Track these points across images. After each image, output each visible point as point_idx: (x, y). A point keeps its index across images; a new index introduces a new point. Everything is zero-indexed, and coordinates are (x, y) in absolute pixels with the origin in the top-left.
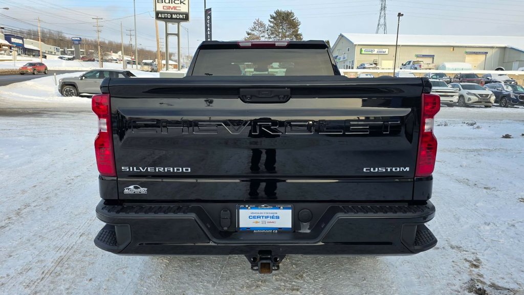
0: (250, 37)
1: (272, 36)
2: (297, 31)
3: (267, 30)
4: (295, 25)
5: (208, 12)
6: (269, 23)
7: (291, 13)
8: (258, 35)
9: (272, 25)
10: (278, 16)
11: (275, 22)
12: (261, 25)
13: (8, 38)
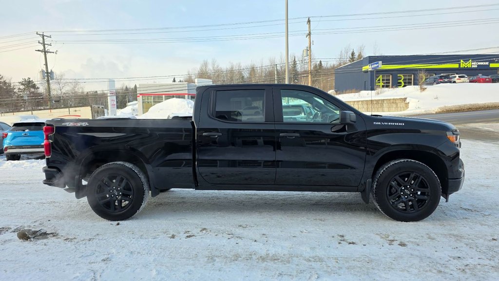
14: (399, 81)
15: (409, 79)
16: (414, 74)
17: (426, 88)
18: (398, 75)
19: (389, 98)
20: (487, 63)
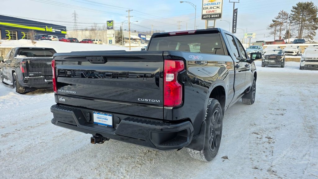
0: (275, 23)
1: (293, 22)
2: (316, 16)
3: (290, 18)
4: (314, 11)
5: (235, 11)
6: (292, 13)
7: (310, 4)
8: (282, 22)
9: (294, 13)
10: (299, 7)
11: (296, 11)
12: (285, 14)
13: (139, 35)
14: (7, 35)
15: (14, 35)
16: (17, 31)
17: (36, 42)
18: (6, 30)
19: (10, 47)
20: (60, 31)
